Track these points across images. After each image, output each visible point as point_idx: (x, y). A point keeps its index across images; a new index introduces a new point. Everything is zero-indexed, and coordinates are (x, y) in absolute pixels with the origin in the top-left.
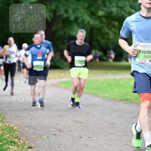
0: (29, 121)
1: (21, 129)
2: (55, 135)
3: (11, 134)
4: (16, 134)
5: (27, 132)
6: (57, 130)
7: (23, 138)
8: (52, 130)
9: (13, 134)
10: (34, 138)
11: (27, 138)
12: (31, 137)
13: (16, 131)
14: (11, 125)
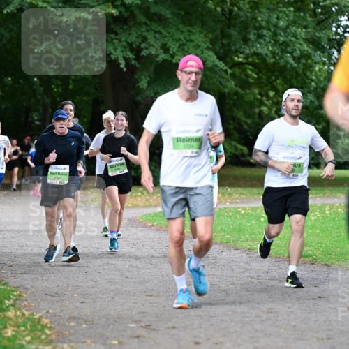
6: (141, 326)
8: (132, 325)
14: (35, 314)
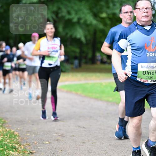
0: (31, 126)
1: (22, 134)
2: (57, 140)
3: (12, 139)
4: (17, 139)
5: (28, 138)
6: (59, 135)
7: (24, 143)
8: (54, 135)
9: (14, 140)
10: (35, 144)
11: (28, 144)
12: (33, 143)
13: (17, 136)
14: (11, 130)
